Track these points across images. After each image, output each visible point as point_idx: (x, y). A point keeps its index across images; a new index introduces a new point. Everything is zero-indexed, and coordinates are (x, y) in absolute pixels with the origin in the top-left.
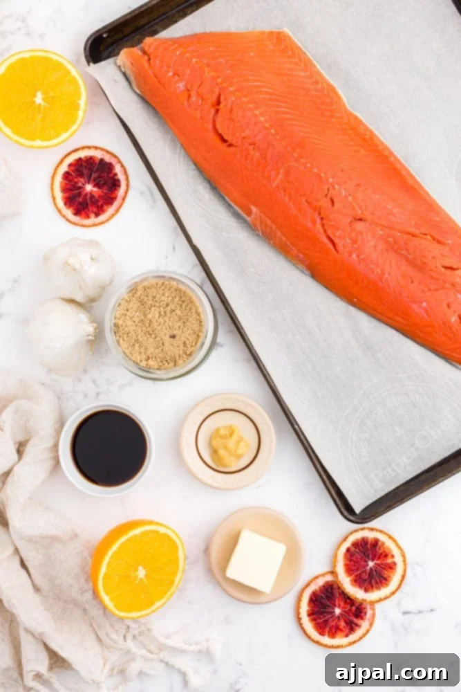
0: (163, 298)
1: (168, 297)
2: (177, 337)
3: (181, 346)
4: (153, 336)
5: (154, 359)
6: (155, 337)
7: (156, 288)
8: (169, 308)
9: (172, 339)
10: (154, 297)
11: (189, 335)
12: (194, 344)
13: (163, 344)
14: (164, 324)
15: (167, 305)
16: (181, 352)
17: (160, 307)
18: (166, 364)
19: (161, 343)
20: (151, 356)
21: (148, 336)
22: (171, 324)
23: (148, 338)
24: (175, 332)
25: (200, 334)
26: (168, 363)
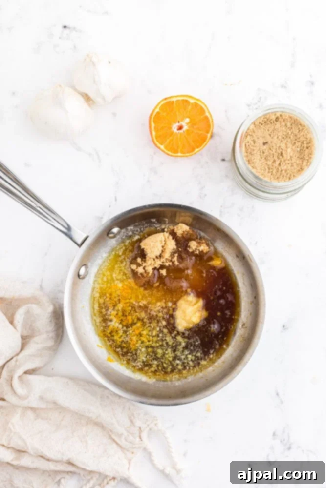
0: (285, 167)
1: (282, 170)
2: (261, 144)
3: (256, 140)
4: (280, 137)
5: (272, 121)
6: (278, 137)
7: (293, 173)
8: (277, 163)
9: (265, 141)
10: (292, 166)
11: (253, 150)
12: (247, 144)
13: (270, 135)
14: (276, 149)
15: (280, 164)
16: (254, 135)
17: (285, 161)
18: (261, 122)
19: (272, 135)
20: (275, 122)
21: (284, 136)
22: (270, 151)
23: (283, 134)
24: (265, 147)
25: (246, 154)
26: (260, 123)
